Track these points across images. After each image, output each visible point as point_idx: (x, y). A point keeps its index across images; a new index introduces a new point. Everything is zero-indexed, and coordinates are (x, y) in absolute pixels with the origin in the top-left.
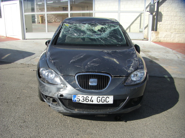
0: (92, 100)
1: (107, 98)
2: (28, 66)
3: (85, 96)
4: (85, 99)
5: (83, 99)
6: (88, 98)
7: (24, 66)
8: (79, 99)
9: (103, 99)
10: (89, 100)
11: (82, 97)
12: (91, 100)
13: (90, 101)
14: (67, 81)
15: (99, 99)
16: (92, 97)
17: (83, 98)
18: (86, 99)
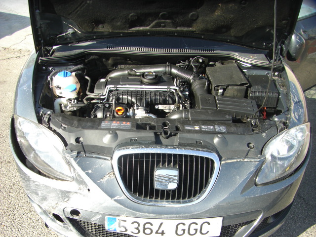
0: (163, 231)
1: (206, 225)
2: (19, 55)
3: (142, 221)
4: (141, 228)
5: (137, 228)
6: (152, 225)
7: (10, 55)
8: (125, 228)
9: (193, 227)
10: (154, 231)
11: (133, 223)
12: (158, 230)
13: (157, 233)
14: (87, 174)
15: (181, 227)
16: (162, 224)
17: (136, 225)
18: (144, 229)
